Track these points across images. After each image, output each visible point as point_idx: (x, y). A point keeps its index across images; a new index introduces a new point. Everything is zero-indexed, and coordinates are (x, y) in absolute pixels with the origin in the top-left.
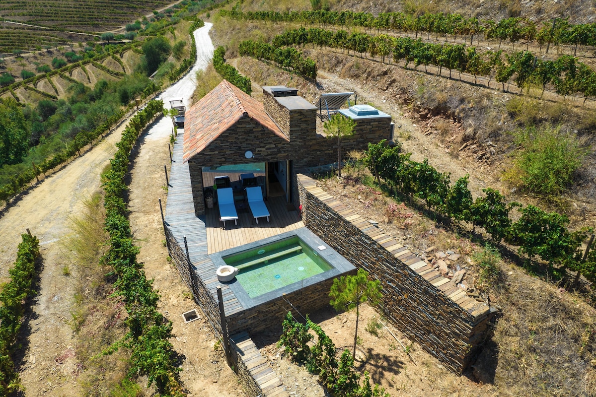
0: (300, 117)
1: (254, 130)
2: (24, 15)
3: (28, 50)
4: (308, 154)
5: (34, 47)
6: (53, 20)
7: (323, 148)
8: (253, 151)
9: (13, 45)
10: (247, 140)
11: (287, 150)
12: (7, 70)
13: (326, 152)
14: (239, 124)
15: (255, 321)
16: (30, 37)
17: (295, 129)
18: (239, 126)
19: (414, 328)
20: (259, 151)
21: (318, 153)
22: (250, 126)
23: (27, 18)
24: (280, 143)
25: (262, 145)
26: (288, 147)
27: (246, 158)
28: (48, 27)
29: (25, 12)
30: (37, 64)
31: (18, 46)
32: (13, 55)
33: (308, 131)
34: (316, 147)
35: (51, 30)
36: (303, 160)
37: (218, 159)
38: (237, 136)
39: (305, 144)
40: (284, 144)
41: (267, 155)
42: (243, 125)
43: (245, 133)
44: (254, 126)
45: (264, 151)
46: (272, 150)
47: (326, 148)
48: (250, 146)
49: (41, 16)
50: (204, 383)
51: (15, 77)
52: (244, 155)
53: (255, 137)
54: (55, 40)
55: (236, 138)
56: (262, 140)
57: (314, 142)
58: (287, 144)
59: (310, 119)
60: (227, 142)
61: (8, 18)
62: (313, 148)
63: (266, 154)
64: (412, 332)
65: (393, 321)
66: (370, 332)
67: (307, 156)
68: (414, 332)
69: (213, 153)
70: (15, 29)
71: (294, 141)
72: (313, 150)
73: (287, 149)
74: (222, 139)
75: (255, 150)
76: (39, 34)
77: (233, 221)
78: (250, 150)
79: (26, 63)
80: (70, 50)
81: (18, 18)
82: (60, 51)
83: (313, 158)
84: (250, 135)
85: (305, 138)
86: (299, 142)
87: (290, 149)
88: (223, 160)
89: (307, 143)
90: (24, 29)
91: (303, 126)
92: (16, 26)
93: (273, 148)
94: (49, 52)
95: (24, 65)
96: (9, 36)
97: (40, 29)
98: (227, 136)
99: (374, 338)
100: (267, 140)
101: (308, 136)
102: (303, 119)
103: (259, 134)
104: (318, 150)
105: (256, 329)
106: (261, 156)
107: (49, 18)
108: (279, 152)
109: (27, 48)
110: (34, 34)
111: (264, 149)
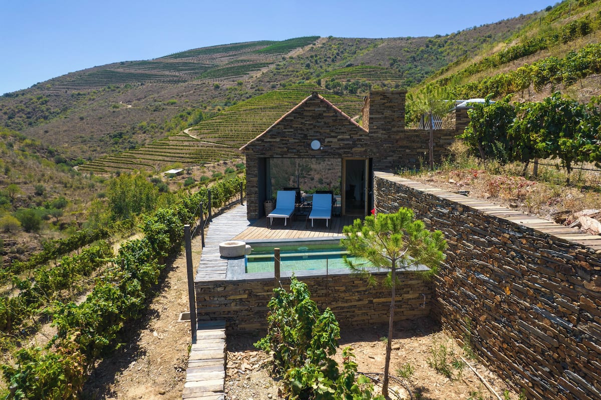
0: (384, 101)
1: (324, 114)
2: (215, 137)
3: (211, 161)
4: (394, 152)
5: (215, 159)
6: (234, 140)
7: (415, 145)
8: (322, 141)
9: (201, 158)
10: (315, 127)
11: (366, 144)
12: (192, 175)
13: (418, 150)
14: (307, 106)
15: (242, 308)
16: (215, 152)
17: (377, 116)
18: (306, 109)
19: (527, 365)
20: (329, 142)
21: (408, 151)
22: (320, 109)
23: (217, 139)
24: (357, 134)
25: (333, 134)
26: (366, 140)
27: (313, 150)
28: (229, 145)
29: (217, 135)
30: (214, 172)
31: (206, 159)
32: (199, 165)
33: (393, 120)
34: (405, 143)
35: (231, 147)
36: (386, 159)
37: (279, 148)
38: (303, 121)
39: (389, 137)
40: (361, 135)
41: (339, 149)
42: (312, 108)
43: (313, 118)
44: (325, 109)
45: (335, 143)
46: (346, 142)
47: (419, 145)
48: (318, 134)
49: (227, 138)
50: (147, 391)
51: (196, 181)
52: (310, 145)
53: (325, 123)
54: (231, 154)
55: (302, 123)
56: (334, 128)
57: (402, 135)
58: (366, 135)
59: (396, 104)
60: (291, 127)
61: (205, 140)
62: (400, 143)
63: (338, 147)
64: (523, 377)
65: (489, 360)
66: (437, 369)
67: (391, 154)
68: (528, 373)
69: (274, 140)
70: (207, 147)
71: (375, 132)
72: (401, 147)
73: (365, 142)
74: (286, 123)
75: (324, 140)
76: (221, 151)
77: (283, 219)
78: (319, 140)
79: (207, 171)
80: (241, 162)
81: (210, 140)
82: (232, 163)
83: (400, 158)
84: (319, 120)
85: (389, 129)
86: (381, 134)
87: (369, 143)
88: (285, 149)
89: (392, 136)
90: (212, 147)
91: (388, 113)
92: (207, 145)
93: (347, 140)
94: (225, 163)
95: (204, 172)
96: (201, 152)
97: (223, 147)
98: (291, 120)
99: (443, 378)
100: (340, 129)
101: (394, 126)
102: (386, 105)
103: (330, 120)
104: (408, 147)
105: (243, 325)
106: (332, 148)
107: (232, 139)
108: (355, 145)
109: (210, 160)
110: (218, 151)
111: (336, 140)
